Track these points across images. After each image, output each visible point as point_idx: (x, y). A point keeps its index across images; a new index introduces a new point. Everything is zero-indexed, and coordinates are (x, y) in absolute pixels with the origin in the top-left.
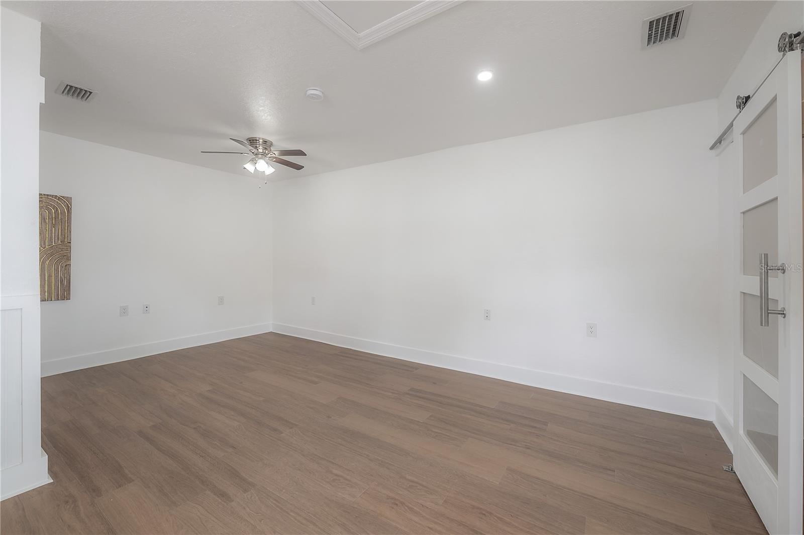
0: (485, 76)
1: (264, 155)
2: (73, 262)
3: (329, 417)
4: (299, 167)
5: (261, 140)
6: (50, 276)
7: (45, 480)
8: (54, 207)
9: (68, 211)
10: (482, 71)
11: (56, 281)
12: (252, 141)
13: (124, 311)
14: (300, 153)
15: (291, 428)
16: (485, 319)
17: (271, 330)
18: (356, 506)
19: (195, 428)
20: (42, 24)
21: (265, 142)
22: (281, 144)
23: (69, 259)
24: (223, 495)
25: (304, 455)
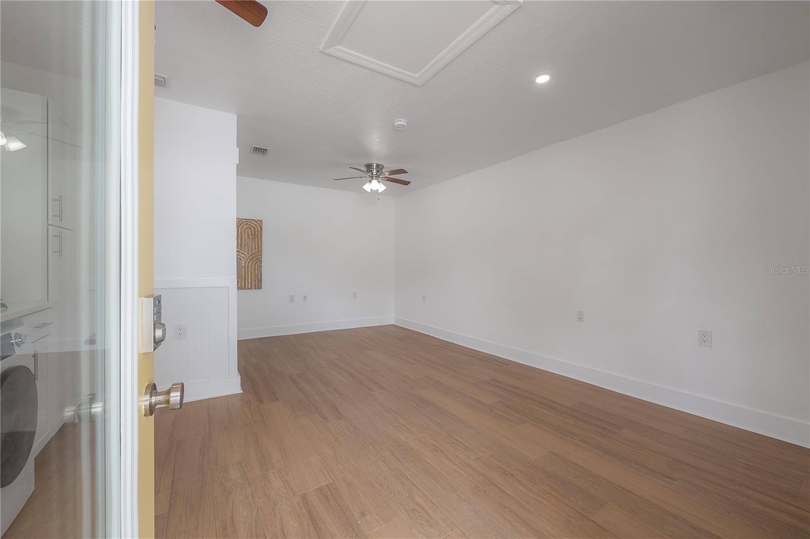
0: (543, 79)
1: (377, 177)
2: (263, 264)
3: (412, 388)
4: (406, 183)
5: (375, 165)
6: (251, 273)
7: (238, 390)
8: (253, 227)
9: (261, 229)
10: (541, 74)
11: (255, 276)
12: (369, 167)
13: (292, 299)
14: (402, 171)
15: (381, 390)
16: (578, 321)
17: (393, 323)
18: (405, 444)
19: (320, 379)
20: (238, 116)
21: (378, 166)
22: (389, 166)
23: (261, 262)
24: (325, 418)
25: (383, 408)
